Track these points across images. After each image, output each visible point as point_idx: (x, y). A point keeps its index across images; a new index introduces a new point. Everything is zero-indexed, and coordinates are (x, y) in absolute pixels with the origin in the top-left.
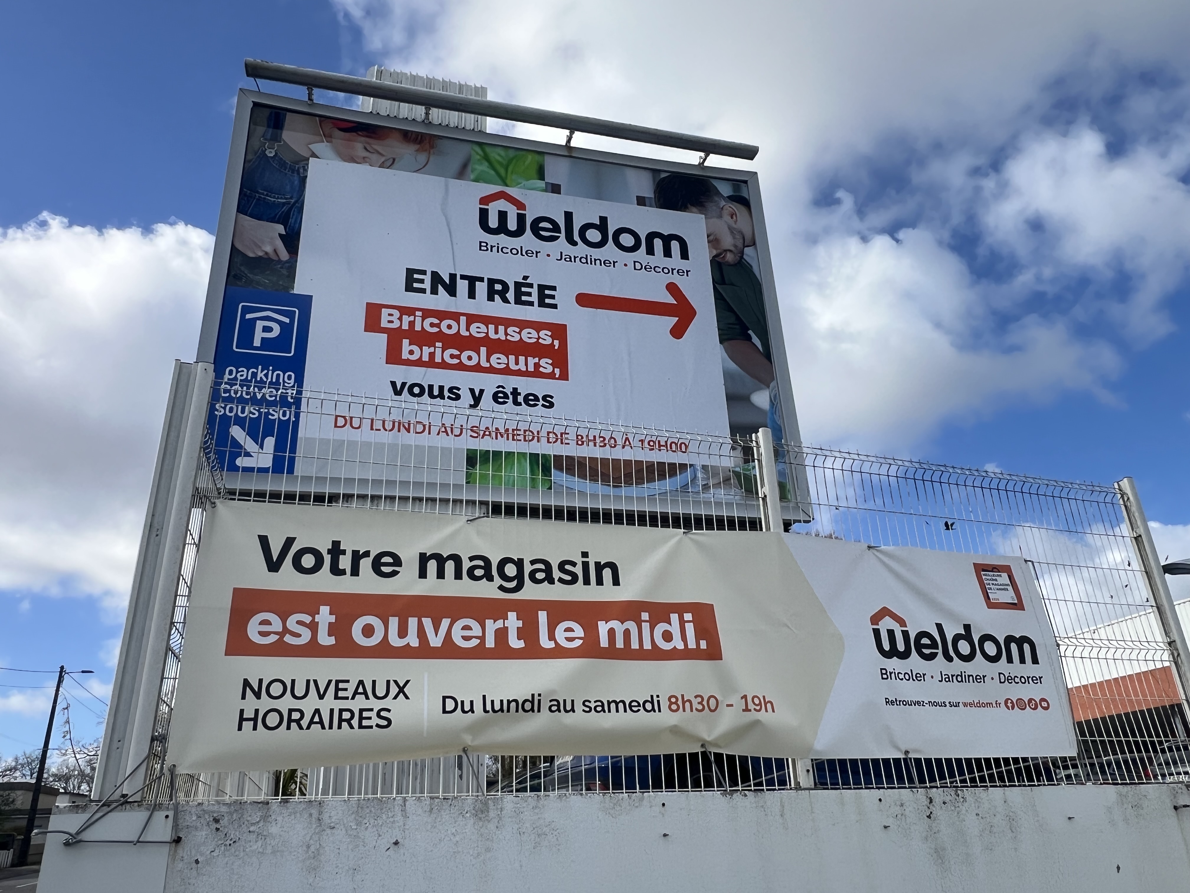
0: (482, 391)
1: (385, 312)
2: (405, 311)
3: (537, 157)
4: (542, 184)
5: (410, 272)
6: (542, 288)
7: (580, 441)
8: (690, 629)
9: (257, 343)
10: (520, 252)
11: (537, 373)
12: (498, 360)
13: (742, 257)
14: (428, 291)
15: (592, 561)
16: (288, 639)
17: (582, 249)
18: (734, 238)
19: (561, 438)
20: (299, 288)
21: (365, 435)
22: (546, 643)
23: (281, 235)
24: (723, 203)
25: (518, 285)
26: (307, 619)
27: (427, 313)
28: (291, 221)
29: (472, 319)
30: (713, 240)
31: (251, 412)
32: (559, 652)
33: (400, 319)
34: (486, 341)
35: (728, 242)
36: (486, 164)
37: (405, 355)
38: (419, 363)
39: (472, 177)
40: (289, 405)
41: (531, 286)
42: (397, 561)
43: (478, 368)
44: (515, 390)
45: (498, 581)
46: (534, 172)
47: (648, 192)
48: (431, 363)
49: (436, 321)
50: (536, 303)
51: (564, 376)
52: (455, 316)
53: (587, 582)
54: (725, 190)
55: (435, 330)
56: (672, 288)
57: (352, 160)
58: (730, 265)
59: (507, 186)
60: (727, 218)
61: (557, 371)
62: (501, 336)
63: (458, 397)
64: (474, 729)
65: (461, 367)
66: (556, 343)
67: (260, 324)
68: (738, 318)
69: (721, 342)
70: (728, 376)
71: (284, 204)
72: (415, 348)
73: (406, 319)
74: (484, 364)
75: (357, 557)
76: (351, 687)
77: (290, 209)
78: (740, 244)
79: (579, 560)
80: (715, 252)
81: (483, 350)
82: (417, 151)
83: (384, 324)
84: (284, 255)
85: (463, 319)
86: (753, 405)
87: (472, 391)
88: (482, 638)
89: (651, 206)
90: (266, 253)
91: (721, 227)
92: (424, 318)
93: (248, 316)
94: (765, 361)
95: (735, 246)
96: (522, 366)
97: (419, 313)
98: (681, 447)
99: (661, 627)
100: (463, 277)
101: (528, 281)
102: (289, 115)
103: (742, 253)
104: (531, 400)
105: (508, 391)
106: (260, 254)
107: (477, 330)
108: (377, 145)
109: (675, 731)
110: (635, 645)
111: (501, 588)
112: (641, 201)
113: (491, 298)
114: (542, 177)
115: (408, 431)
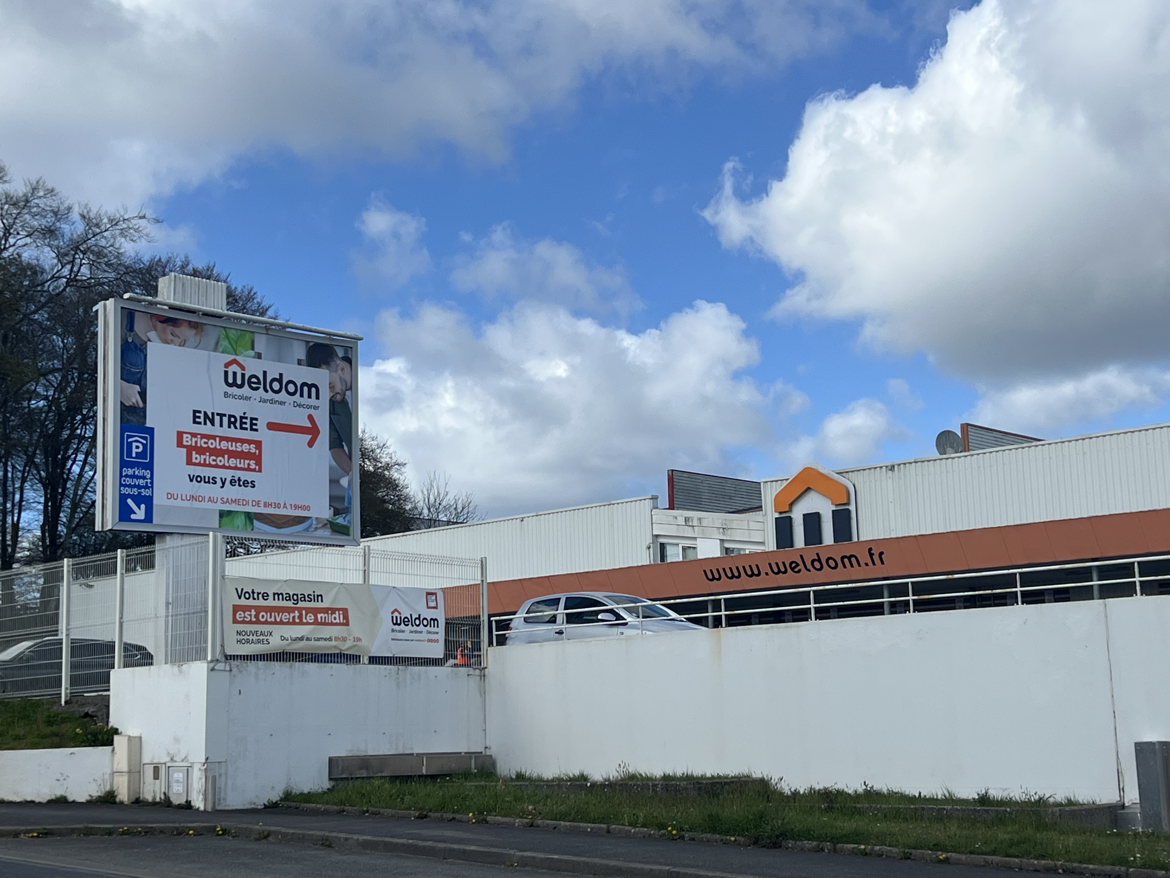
0: (225, 479)
1: (185, 436)
2: (194, 435)
3: (251, 334)
4: (252, 353)
5: (195, 412)
6: (252, 419)
7: (266, 505)
8: (341, 616)
9: (134, 455)
10: (241, 398)
11: (249, 469)
12: (233, 462)
13: (344, 397)
14: (203, 423)
15: (316, 594)
16: (246, 619)
17: (270, 395)
18: (342, 385)
19: (258, 504)
20: (148, 424)
21: (179, 503)
22: (304, 621)
23: (139, 392)
24: (339, 362)
25: (241, 418)
26: (249, 613)
27: (203, 436)
28: (142, 383)
29: (222, 439)
30: (332, 387)
31: (135, 491)
32: (308, 624)
33: (191, 440)
34: (227, 451)
35: (339, 388)
36: (227, 341)
37: (194, 460)
38: (199, 464)
39: (221, 350)
40: (148, 488)
41: (246, 418)
42: (268, 596)
43: (224, 467)
44: (239, 478)
45: (292, 601)
46: (249, 345)
47: (303, 357)
48: (204, 465)
49: (206, 441)
50: (249, 429)
51: (260, 471)
52: (214, 437)
53: (314, 601)
54: (340, 353)
55: (206, 446)
56: (311, 418)
57: (166, 342)
58: (338, 403)
59: (236, 355)
60: (339, 372)
61: (257, 468)
62: (234, 448)
63: (215, 483)
64: (289, 645)
65: (217, 466)
66: (257, 452)
67: (134, 444)
68: (339, 435)
69: (330, 449)
70: (331, 468)
71: (139, 372)
72: (198, 456)
73: (194, 440)
74: (227, 464)
75: (258, 594)
76: (259, 633)
77: (141, 376)
78: (344, 390)
79: (312, 594)
80: (332, 394)
81: (226, 456)
82: (196, 334)
83: (185, 443)
84: (141, 405)
85: (218, 439)
86: (341, 486)
87: (221, 479)
88: (289, 619)
89: (304, 365)
90: (133, 403)
91: (336, 376)
92: (201, 438)
93: (129, 440)
94: (349, 460)
95: (342, 390)
96: (242, 466)
97: (199, 436)
98: (307, 508)
99: (334, 616)
100: (218, 414)
101: (246, 415)
102: (136, 313)
103: (345, 394)
104: (246, 483)
105: (236, 479)
106: (131, 404)
107: (224, 445)
108: (177, 330)
109: (335, 647)
110: (327, 621)
111: (294, 603)
112: (299, 362)
113: (229, 427)
114: (253, 349)
115: (196, 500)
